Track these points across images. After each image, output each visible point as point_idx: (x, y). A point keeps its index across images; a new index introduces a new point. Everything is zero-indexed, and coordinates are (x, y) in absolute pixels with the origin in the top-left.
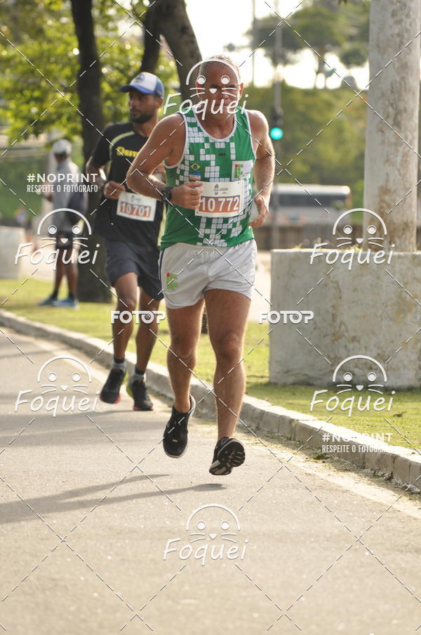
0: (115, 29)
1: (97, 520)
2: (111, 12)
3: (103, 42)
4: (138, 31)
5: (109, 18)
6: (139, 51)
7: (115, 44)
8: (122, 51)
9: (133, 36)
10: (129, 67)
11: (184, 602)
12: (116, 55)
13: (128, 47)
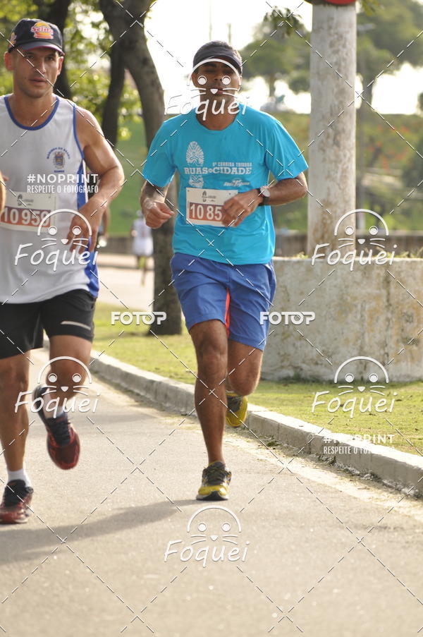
0: (84, 62)
1: (69, 504)
2: (81, 46)
3: (73, 74)
4: (106, 63)
5: (80, 53)
6: (106, 81)
7: (85, 77)
8: (91, 81)
9: (102, 68)
10: (97, 96)
11: (145, 576)
12: (85, 85)
13: (96, 77)
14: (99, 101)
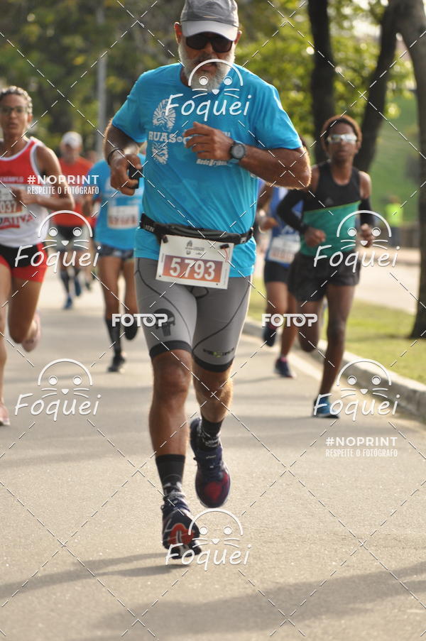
0: (351, 28)
1: (321, 524)
2: (347, 11)
3: (339, 42)
4: (375, 31)
5: (345, 17)
6: (375, 50)
7: (350, 44)
8: (358, 51)
9: (368, 36)
10: (363, 67)
11: (409, 611)
12: (351, 54)
13: (363, 46)
14: (366, 73)
